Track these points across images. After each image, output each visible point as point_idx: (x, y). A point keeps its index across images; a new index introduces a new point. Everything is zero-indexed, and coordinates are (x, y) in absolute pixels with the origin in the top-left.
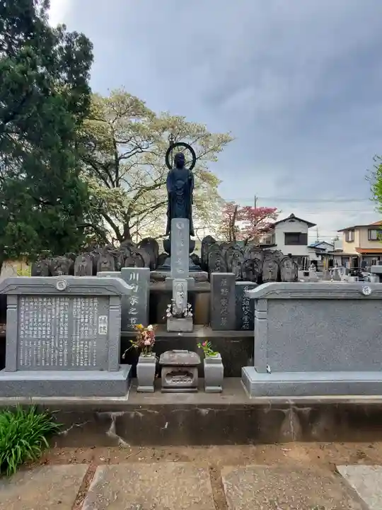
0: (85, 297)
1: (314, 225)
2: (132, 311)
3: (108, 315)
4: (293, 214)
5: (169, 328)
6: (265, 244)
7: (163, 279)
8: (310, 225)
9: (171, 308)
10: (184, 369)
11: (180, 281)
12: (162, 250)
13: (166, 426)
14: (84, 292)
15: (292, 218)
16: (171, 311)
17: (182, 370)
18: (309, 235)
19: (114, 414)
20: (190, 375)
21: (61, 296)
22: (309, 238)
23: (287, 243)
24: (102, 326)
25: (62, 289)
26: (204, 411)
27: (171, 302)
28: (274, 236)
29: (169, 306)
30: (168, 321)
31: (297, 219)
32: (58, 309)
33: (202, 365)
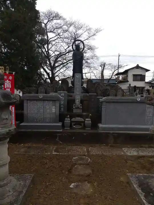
0: (47, 100)
1: (149, 70)
2: (62, 106)
3: (55, 106)
4: (138, 65)
5: (74, 112)
6: (123, 80)
7: (71, 96)
8: (147, 70)
9: (75, 105)
10: (79, 123)
11: (78, 96)
12: (70, 85)
13: (73, 138)
14: (49, 99)
15: (138, 67)
16: (75, 106)
17: (78, 123)
18: (146, 76)
19: (58, 134)
20: (81, 125)
21: (41, 100)
22: (146, 77)
23: (134, 80)
24: (54, 109)
25: (41, 98)
26: (85, 134)
27: (75, 104)
28: (127, 76)
29: (74, 104)
30: (74, 110)
31: (140, 67)
32: (40, 104)
33: (85, 122)
